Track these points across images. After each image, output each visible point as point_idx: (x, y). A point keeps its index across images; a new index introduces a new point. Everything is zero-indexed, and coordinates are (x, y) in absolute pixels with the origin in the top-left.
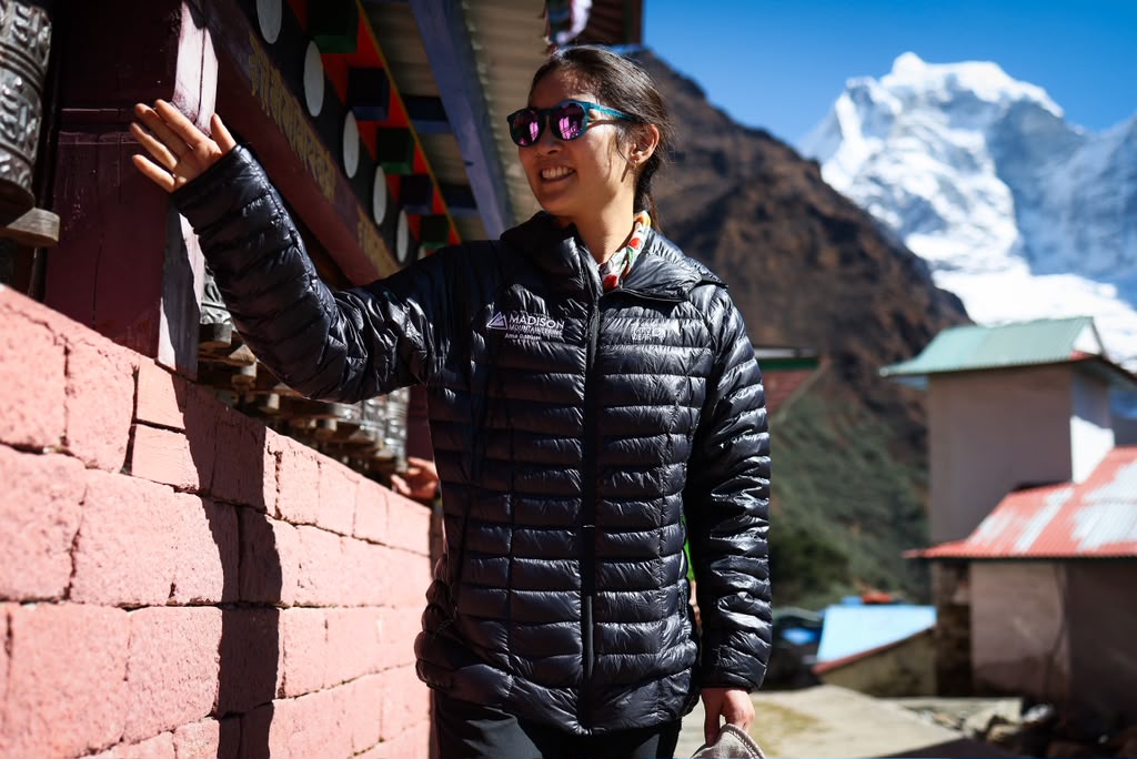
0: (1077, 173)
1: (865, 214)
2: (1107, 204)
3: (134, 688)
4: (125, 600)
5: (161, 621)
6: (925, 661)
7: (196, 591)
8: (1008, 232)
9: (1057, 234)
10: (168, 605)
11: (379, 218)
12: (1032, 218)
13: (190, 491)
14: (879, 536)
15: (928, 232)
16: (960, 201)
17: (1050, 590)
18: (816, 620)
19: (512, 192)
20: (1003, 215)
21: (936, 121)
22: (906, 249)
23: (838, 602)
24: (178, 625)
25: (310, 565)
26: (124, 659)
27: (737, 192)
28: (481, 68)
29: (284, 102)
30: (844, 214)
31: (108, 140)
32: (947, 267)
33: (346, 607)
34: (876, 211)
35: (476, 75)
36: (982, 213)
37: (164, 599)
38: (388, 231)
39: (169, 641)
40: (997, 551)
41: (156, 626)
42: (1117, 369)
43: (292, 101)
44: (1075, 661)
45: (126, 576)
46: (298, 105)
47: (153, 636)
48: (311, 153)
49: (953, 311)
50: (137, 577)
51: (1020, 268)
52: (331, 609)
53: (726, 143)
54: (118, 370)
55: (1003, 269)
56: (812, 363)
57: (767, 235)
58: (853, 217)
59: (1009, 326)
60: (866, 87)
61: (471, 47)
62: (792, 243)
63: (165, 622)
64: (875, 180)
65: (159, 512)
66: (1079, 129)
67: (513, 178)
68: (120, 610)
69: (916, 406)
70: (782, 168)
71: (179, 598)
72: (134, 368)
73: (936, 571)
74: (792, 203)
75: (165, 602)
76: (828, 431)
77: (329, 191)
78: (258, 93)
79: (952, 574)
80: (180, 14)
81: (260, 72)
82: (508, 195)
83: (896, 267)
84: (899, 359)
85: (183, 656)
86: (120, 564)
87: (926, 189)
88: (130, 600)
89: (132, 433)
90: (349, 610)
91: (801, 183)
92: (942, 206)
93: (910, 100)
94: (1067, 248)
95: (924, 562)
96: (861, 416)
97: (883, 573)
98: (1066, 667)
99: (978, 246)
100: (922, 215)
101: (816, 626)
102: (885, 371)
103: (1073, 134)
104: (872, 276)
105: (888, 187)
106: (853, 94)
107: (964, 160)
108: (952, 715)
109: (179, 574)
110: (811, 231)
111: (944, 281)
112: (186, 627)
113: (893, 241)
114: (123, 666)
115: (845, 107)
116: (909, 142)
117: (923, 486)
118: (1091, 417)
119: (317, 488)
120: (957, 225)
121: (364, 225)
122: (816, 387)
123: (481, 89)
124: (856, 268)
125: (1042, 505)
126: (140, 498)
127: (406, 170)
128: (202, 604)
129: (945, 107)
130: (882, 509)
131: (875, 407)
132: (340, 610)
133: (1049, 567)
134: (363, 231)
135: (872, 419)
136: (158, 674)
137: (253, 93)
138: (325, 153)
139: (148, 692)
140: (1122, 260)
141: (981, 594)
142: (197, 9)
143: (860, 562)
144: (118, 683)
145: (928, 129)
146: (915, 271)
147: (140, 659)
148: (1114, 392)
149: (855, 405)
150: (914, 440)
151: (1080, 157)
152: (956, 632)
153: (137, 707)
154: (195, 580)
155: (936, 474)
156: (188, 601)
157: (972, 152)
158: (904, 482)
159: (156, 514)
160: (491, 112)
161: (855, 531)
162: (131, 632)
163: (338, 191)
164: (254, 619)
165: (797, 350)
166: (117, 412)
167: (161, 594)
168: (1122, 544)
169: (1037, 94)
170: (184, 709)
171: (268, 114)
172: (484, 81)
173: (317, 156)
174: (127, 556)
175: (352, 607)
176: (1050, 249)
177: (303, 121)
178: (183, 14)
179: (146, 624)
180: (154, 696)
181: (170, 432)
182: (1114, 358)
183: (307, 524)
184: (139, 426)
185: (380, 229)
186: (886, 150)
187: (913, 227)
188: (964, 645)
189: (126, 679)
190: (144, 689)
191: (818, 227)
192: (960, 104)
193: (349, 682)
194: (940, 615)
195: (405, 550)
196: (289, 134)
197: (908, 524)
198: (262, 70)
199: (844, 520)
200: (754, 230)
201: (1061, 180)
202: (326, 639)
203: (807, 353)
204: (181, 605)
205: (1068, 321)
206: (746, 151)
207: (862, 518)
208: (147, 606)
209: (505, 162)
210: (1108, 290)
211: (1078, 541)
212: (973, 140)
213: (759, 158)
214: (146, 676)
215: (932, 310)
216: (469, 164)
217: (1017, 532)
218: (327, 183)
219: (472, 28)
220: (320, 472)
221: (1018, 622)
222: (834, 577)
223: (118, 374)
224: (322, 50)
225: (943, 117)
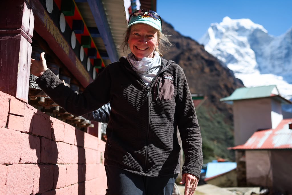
0: (271, 47)
1: (216, 59)
2: (280, 55)
3: (8, 187)
4: (6, 163)
5: (16, 168)
6: (234, 178)
7: (27, 160)
8: (254, 63)
9: (267, 63)
10: (19, 164)
11: (82, 59)
12: (260, 59)
13: (26, 132)
14: (222, 144)
15: (233, 63)
16: (241, 55)
17: (267, 158)
18: (205, 166)
19: (118, 52)
20: (252, 59)
21: (234, 34)
22: (227, 67)
23: (211, 161)
24: (22, 169)
25: (62, 153)
26: (5, 179)
27: (182, 53)
28: (108, 20)
29: (54, 28)
30: (211, 59)
31: (4, 38)
32: (238, 72)
33: (72, 164)
34: (219, 58)
35: (107, 22)
36: (247, 58)
37: (18, 162)
38: (85, 63)
39: (19, 174)
40: (252, 147)
41: (15, 170)
42: (284, 99)
43: (56, 28)
44: (274, 177)
45: (6, 156)
46: (58, 30)
47: (14, 172)
48: (62, 42)
49: (240, 84)
50: (9, 156)
51: (257, 72)
52: (68, 165)
53: (179, 40)
54: (4, 100)
55: (253, 73)
56: (202, 98)
57: (190, 64)
58: (213, 59)
59: (255, 88)
60: (216, 26)
61: (105, 14)
62: (197, 66)
63: (18, 169)
64: (219, 50)
65: (16, 138)
66: (272, 36)
67: (119, 49)
68: (4, 165)
69: (231, 109)
70: (194, 47)
71: (22, 162)
72: (9, 99)
73: (236, 153)
74: (197, 56)
75: (18, 163)
76: (208, 116)
77: (67, 52)
78: (46, 26)
79: (241, 154)
80: (23, 5)
81: (47, 21)
82: (117, 53)
83: (225, 72)
84: (226, 96)
85: (23, 178)
86: (4, 153)
87: (232, 52)
88: (8, 163)
89: (8, 117)
90: (73, 165)
91: (199, 51)
92: (236, 56)
93: (228, 29)
94: (270, 67)
95: (233, 151)
96: (216, 112)
97: (223, 154)
98: (272, 179)
99: (246, 67)
100: (231, 59)
101: (206, 168)
102: (222, 100)
103: (270, 37)
104: (218, 75)
105: (222, 52)
106: (213, 27)
107: (242, 44)
108: (241, 192)
109: (22, 156)
110: (202, 63)
111: (237, 76)
112: (24, 170)
113: (224, 66)
114: (5, 181)
115: (210, 31)
116: (228, 40)
117: (232, 130)
118: (276, 111)
119: (64, 132)
120: (240, 61)
121: (77, 61)
122: (204, 104)
123: (108, 25)
124: (214, 73)
125: (264, 135)
126: (11, 134)
127: (89, 47)
128: (29, 164)
129: (237, 31)
130: (222, 137)
131: (220, 110)
132: (70, 165)
133: (266, 152)
134: (77, 63)
135: (219, 113)
136: (15, 183)
137: (45, 26)
138: (66, 42)
139: (12, 188)
140: (284, 70)
141: (249, 159)
142: (28, 4)
143: (217, 151)
144: (3, 186)
145: (232, 36)
146: (230, 73)
147: (10, 179)
148: (282, 105)
149: (215, 109)
150: (230, 118)
151: (273, 43)
152: (242, 169)
153: (9, 192)
154: (27, 157)
155: (236, 127)
156: (25, 163)
157: (244, 42)
158: (228, 129)
159: (15, 139)
160: (112, 31)
161: (215, 143)
162: (7, 171)
163: (70, 52)
164: (45, 168)
165: (198, 94)
166: (4, 111)
167: (17, 161)
168: (285, 145)
169: (260, 27)
170: (23, 193)
171: (49, 32)
172: (109, 23)
173: (64, 43)
174: (6, 150)
175: (74, 164)
176: (265, 67)
177: (59, 33)
178: (24, 5)
179: (12, 169)
180: (14, 189)
181: (20, 117)
182: (283, 96)
183: (61, 142)
184: (10, 115)
185: (82, 62)
186: (222, 42)
187: (229, 62)
188: (244, 173)
189: (6, 184)
190: (11, 187)
191: (204, 62)
192: (241, 30)
193: (73, 184)
194: (238, 165)
195: (90, 148)
196: (55, 37)
197: (229, 140)
198: (48, 20)
199: (212, 140)
200: (187, 63)
201: (267, 49)
202: (66, 173)
203: (201, 95)
204: (23, 164)
205: (270, 86)
206: (185, 43)
207: (217, 139)
208: (12, 164)
209: (116, 45)
210: (281, 78)
211: (274, 145)
212: (244, 39)
213: (188, 44)
214: (12, 184)
215: (235, 84)
216: (106, 45)
217: (257, 142)
218: (67, 50)
219: (105, 9)
220: (65, 128)
221: (258, 167)
222: (210, 155)
223: (4, 101)
224: (65, 15)
225: (236, 33)
